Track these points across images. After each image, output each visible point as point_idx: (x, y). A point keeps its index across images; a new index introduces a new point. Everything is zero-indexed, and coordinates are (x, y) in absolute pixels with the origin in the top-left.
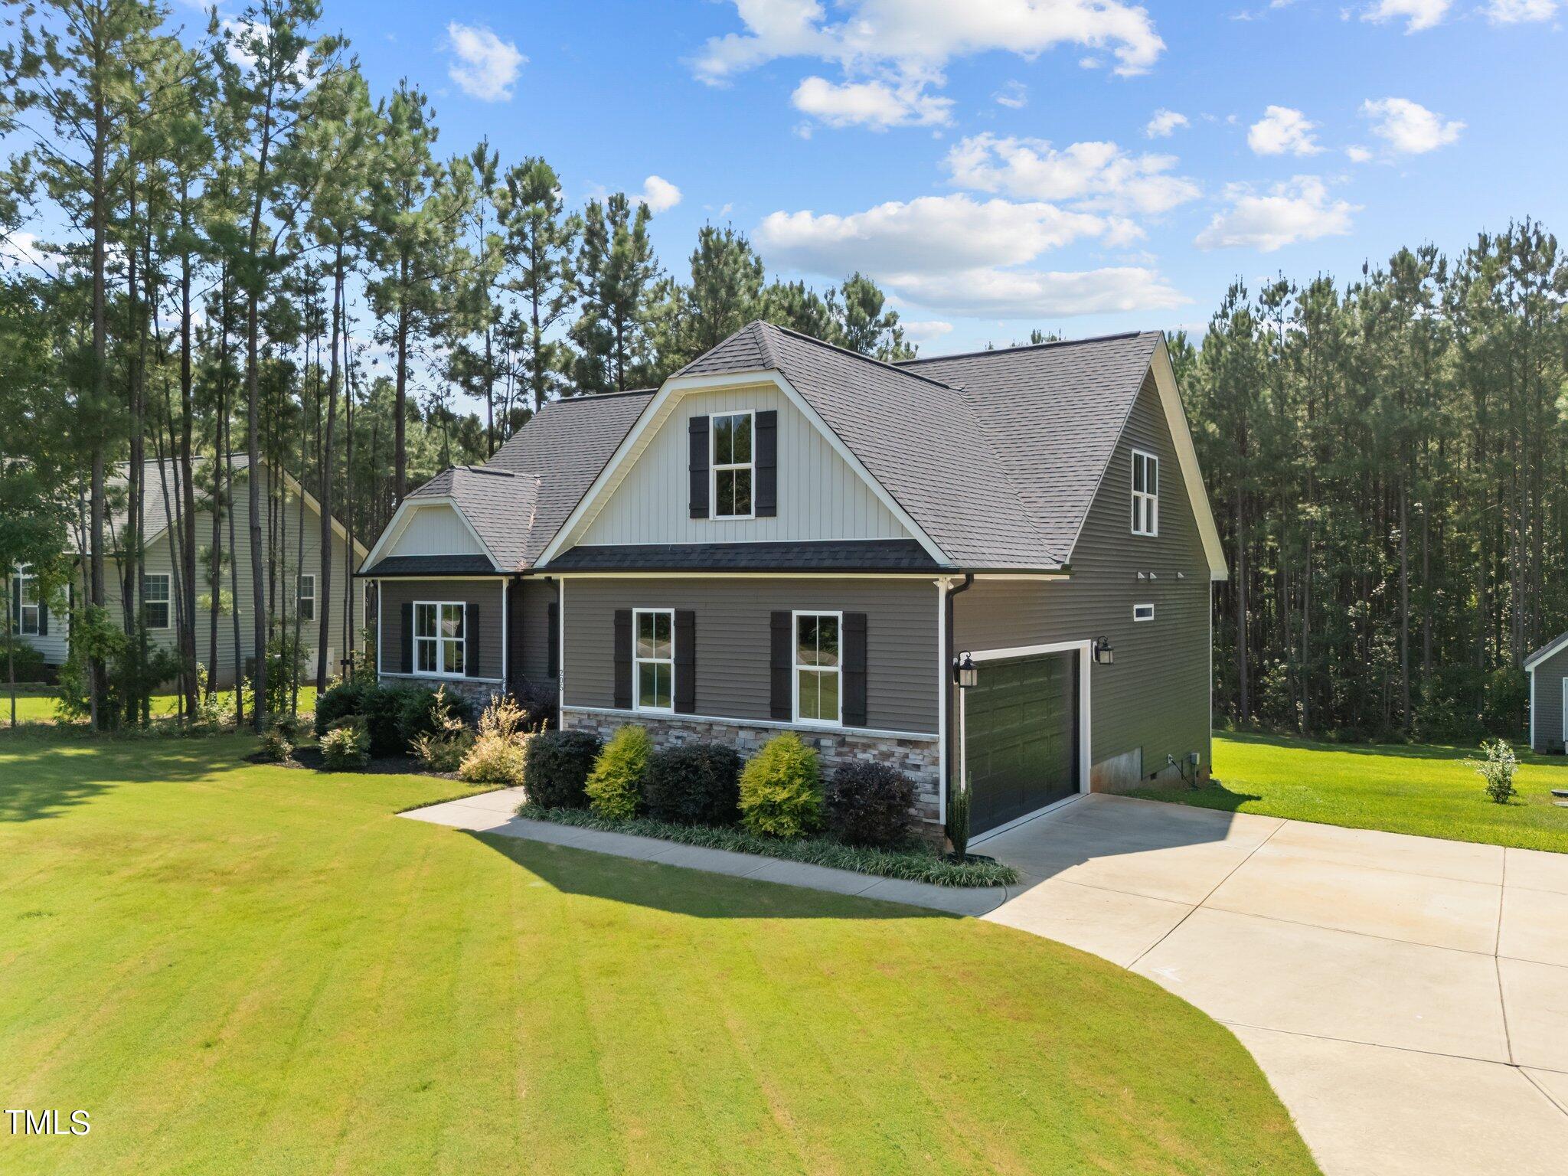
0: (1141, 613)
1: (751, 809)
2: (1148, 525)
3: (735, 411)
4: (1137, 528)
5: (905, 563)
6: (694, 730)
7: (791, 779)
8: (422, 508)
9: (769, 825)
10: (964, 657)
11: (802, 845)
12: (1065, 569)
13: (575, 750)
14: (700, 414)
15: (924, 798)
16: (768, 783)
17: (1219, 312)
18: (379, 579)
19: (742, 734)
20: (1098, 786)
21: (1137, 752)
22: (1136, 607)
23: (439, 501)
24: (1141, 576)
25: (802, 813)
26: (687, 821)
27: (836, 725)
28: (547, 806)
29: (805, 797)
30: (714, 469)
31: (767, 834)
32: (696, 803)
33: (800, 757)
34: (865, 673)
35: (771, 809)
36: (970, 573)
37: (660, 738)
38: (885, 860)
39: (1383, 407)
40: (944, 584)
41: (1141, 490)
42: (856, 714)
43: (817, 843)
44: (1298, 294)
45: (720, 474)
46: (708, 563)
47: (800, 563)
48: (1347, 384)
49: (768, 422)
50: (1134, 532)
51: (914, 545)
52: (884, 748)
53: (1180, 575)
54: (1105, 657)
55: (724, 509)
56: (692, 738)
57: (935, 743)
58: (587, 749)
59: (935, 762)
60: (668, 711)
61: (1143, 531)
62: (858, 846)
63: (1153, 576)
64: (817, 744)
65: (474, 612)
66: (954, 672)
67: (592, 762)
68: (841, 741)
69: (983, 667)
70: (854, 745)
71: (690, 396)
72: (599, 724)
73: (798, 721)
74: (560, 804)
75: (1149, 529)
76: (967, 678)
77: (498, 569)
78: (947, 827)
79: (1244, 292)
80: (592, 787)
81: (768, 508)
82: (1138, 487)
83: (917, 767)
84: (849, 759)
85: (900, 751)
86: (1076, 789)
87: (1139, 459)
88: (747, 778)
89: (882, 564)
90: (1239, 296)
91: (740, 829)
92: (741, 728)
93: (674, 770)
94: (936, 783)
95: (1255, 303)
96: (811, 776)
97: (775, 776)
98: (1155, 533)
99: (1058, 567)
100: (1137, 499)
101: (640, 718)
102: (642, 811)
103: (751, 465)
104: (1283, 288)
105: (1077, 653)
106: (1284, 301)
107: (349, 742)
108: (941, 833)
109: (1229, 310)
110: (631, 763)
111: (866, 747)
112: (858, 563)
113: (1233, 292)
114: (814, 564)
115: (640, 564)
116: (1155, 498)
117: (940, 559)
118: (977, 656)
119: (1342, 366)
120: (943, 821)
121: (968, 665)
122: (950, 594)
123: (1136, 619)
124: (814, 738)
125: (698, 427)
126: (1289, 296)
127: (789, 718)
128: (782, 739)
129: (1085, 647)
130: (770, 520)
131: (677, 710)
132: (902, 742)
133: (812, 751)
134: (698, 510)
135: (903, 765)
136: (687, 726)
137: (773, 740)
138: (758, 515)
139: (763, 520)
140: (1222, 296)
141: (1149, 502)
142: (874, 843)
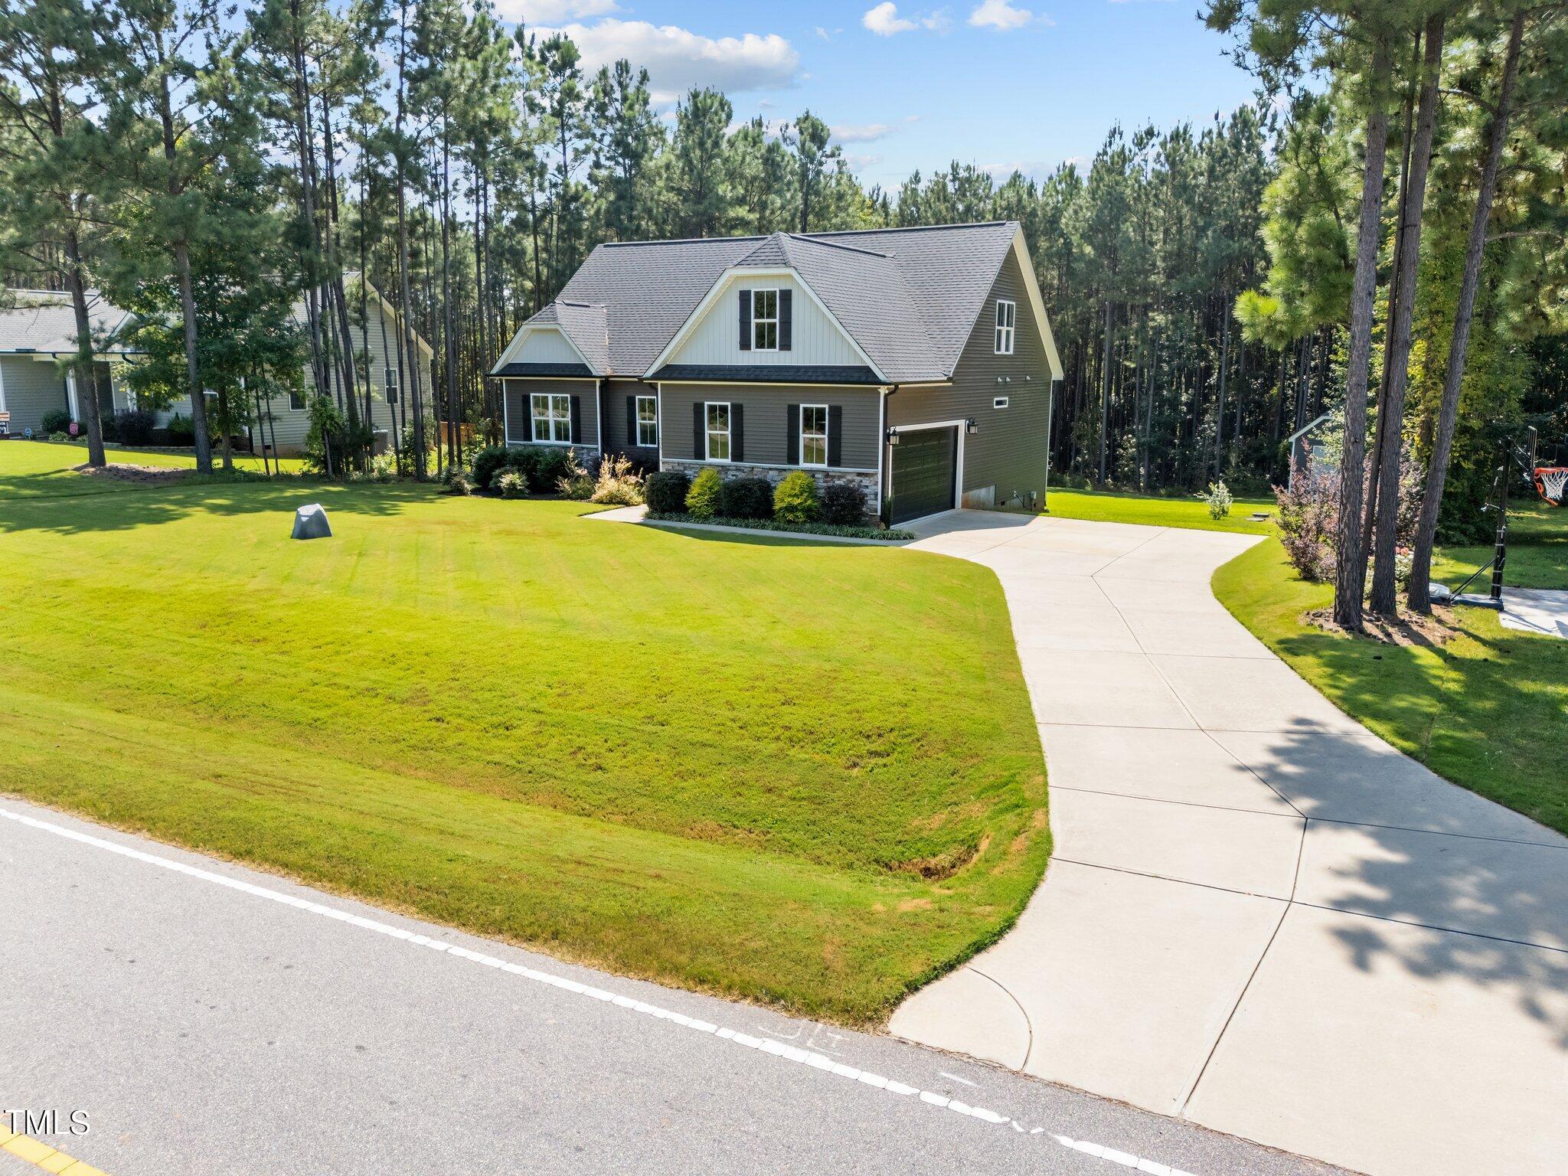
0: (998, 403)
1: (780, 509)
2: (1006, 349)
3: (765, 288)
4: (999, 349)
5: (863, 379)
6: (743, 471)
7: (802, 494)
8: (533, 330)
9: (790, 517)
10: (892, 429)
11: (808, 526)
12: (950, 380)
13: (676, 482)
14: (746, 288)
15: (870, 502)
16: (790, 496)
17: (1101, 151)
18: (504, 378)
19: (771, 472)
20: (965, 505)
21: (992, 488)
22: (996, 399)
23: (549, 327)
24: (1000, 380)
25: (808, 511)
26: (745, 517)
27: (824, 466)
28: (663, 511)
29: (809, 502)
30: (754, 321)
31: (789, 522)
32: (751, 507)
33: (806, 482)
34: (840, 439)
35: (791, 509)
36: (897, 385)
37: (723, 476)
38: (851, 530)
39: (1213, 238)
40: (883, 390)
41: (1002, 325)
42: (834, 461)
43: (815, 525)
44: (1161, 139)
45: (757, 325)
46: (752, 377)
47: (806, 378)
48: (1191, 216)
49: (786, 295)
50: (996, 353)
51: (868, 369)
52: (849, 477)
53: (1028, 378)
54: (973, 430)
55: (760, 345)
56: (741, 475)
57: (876, 474)
58: (682, 484)
59: (876, 484)
60: (728, 461)
61: (1003, 351)
62: (837, 525)
63: (1008, 379)
64: (813, 476)
65: (575, 402)
66: (887, 437)
67: (688, 488)
68: (827, 474)
69: (903, 436)
70: (834, 477)
71: (739, 278)
72: (685, 468)
73: (803, 465)
74: (670, 511)
75: (1007, 349)
76: (894, 440)
77: (594, 373)
78: (881, 517)
79: (1121, 134)
80: (689, 501)
81: (786, 346)
82: (1001, 323)
83: (867, 487)
84: (830, 484)
85: (858, 479)
86: (953, 506)
87: (1001, 306)
88: (777, 494)
89: (851, 379)
90: (1117, 136)
91: (773, 520)
92: (771, 469)
93: (738, 490)
94: (876, 494)
95: (1129, 145)
96: (811, 491)
97: (794, 492)
98: (1011, 352)
99: (945, 378)
100: (1000, 332)
101: (710, 465)
102: (718, 513)
103: (777, 321)
104: (1150, 133)
105: (956, 428)
106: (1151, 143)
107: (518, 481)
108: (878, 519)
109: (1108, 149)
110: (710, 488)
111: (840, 478)
112: (838, 379)
113: (1113, 134)
114: (813, 378)
115: (710, 376)
116: (1012, 330)
117: (882, 377)
118: (899, 429)
119: (1189, 202)
120: (879, 513)
121: (895, 433)
122: (886, 396)
123: (996, 407)
124: (812, 473)
125: (744, 296)
126: (1155, 140)
127: (798, 463)
128: (797, 473)
129: (962, 424)
130: (787, 352)
131: (733, 460)
132: (859, 474)
133: (812, 479)
134: (745, 345)
135: (860, 486)
136: (738, 469)
137: (789, 476)
138: (781, 349)
139: (783, 353)
140: (1104, 138)
141: (1008, 333)
142: (845, 523)
